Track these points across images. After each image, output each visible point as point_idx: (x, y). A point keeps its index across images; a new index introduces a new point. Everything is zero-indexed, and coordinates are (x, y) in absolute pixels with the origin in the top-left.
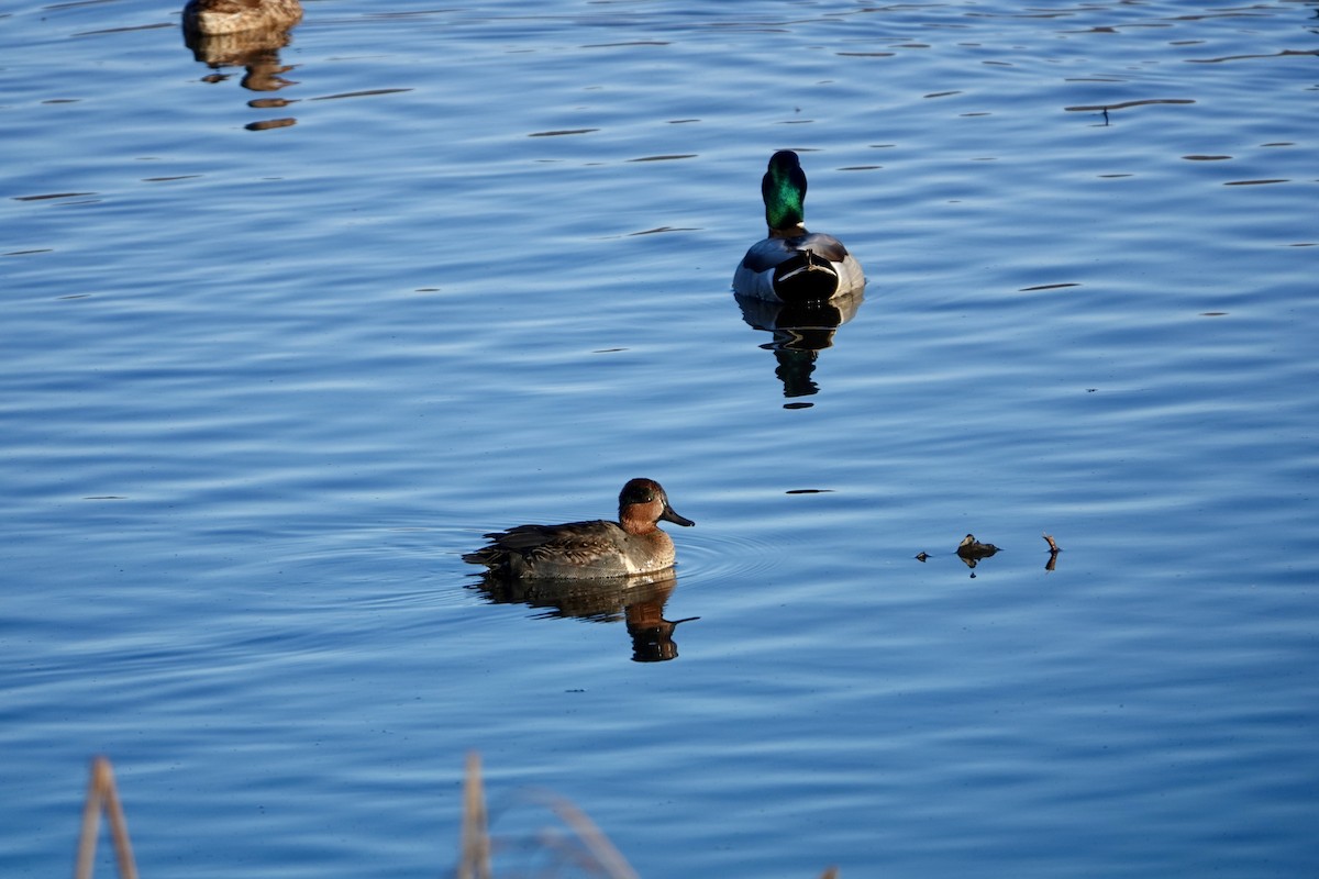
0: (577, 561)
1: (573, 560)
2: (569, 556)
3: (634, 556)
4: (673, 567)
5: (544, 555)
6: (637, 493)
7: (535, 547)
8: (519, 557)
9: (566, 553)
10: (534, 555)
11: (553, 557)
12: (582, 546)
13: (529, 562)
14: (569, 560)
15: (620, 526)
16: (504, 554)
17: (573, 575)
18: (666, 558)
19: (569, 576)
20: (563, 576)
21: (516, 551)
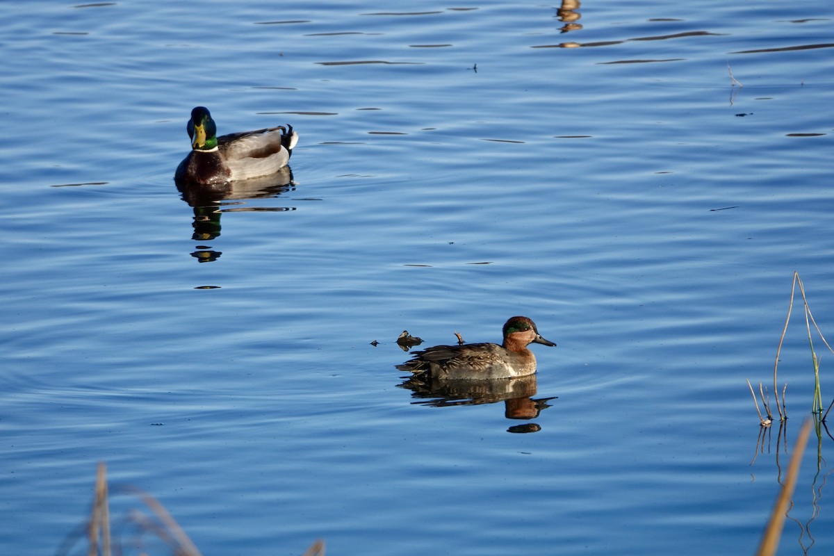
0: (477, 368)
1: (474, 368)
2: (472, 365)
3: (513, 364)
4: (535, 374)
5: (454, 365)
6: (515, 325)
7: (448, 360)
8: (437, 366)
9: (469, 363)
10: (448, 365)
11: (461, 366)
12: (480, 358)
13: (445, 370)
14: (471, 368)
15: (504, 346)
16: (425, 364)
17: (475, 377)
18: (532, 367)
19: (473, 378)
20: (468, 378)
21: (435, 362)
